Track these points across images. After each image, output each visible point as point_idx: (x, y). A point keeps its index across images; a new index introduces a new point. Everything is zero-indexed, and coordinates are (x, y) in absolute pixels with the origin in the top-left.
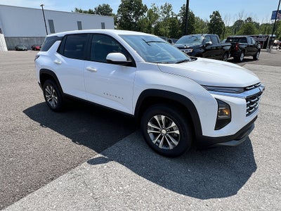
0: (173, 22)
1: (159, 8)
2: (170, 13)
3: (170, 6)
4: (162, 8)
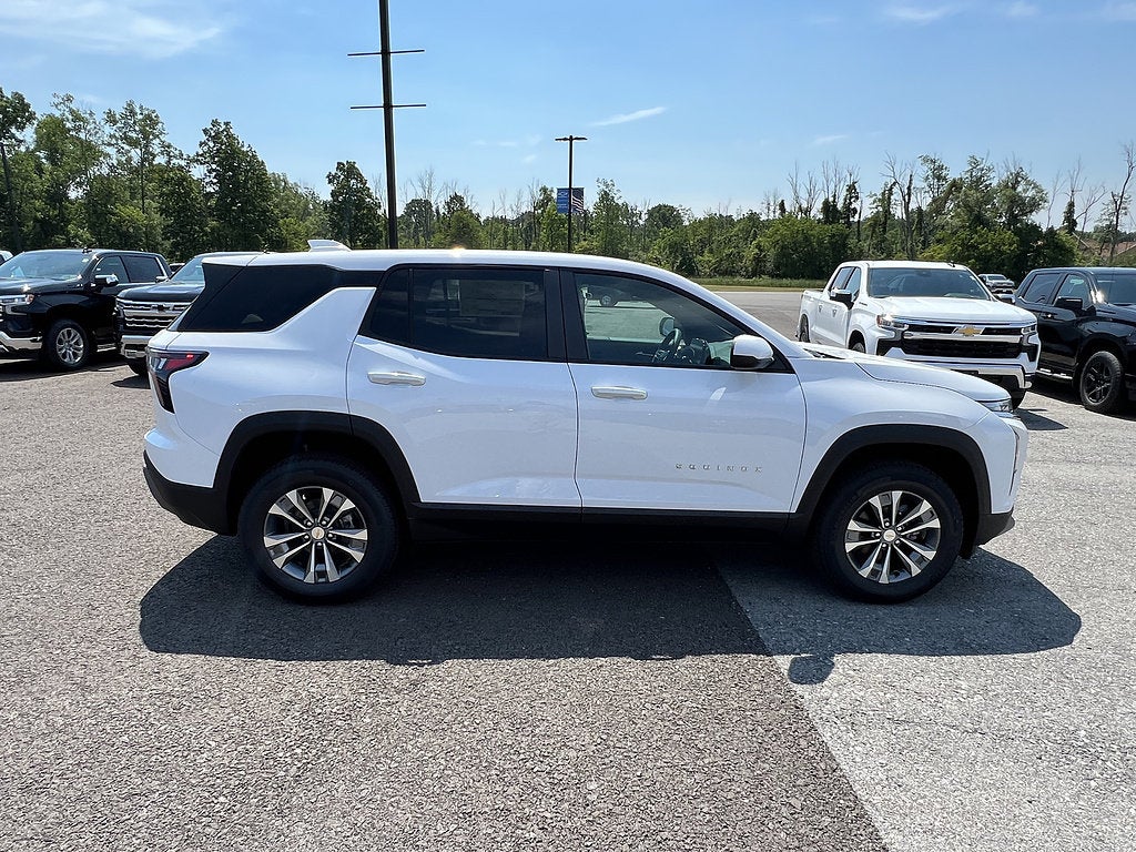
0: (175, 185)
1: (100, 117)
2: (156, 147)
3: (151, 121)
4: (111, 119)
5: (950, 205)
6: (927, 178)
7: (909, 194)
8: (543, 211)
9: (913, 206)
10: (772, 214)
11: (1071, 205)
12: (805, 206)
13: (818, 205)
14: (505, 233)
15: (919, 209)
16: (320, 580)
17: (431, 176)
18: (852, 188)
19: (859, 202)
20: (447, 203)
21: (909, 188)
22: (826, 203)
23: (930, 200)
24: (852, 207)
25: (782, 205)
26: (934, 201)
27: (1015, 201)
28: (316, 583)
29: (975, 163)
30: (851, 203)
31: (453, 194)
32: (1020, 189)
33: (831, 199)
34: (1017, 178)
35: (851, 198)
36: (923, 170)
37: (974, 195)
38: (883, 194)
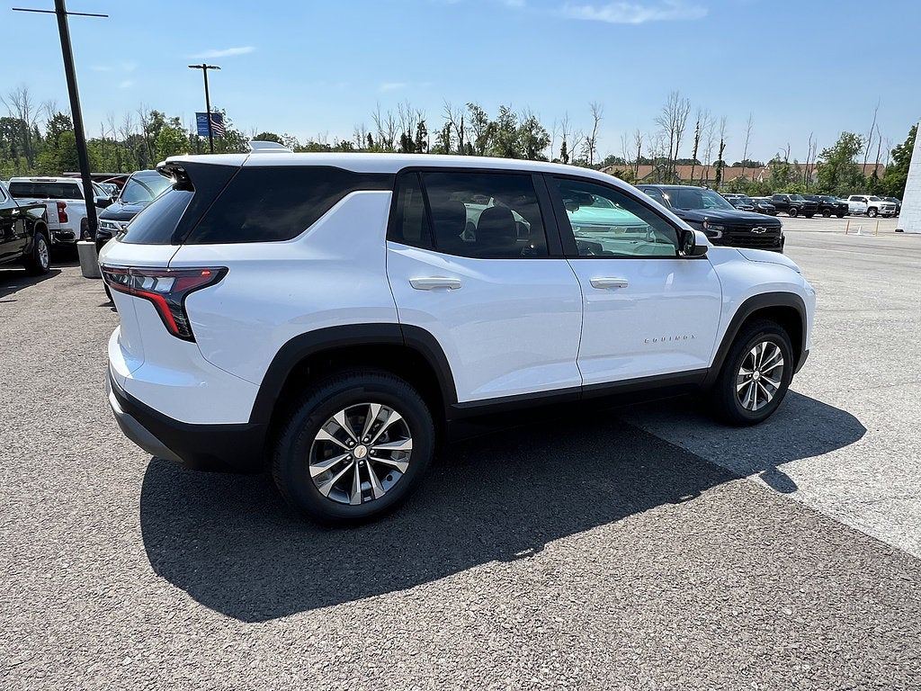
5: (490, 142)
6: (473, 121)
7: (462, 132)
8: (157, 135)
9: (465, 142)
10: (361, 144)
11: (564, 144)
12: (387, 138)
13: (398, 138)
14: (118, 154)
15: (469, 143)
16: (366, 499)
17: (25, 94)
18: (421, 126)
19: (427, 137)
20: (52, 123)
21: (461, 127)
22: (403, 136)
23: (476, 138)
24: (423, 140)
25: (370, 137)
26: (479, 138)
27: (533, 140)
28: (363, 502)
29: (504, 111)
30: (421, 138)
31: (57, 114)
32: (533, 132)
33: (407, 134)
34: (532, 125)
35: (421, 133)
36: (469, 115)
37: (506, 135)
38: (444, 131)
